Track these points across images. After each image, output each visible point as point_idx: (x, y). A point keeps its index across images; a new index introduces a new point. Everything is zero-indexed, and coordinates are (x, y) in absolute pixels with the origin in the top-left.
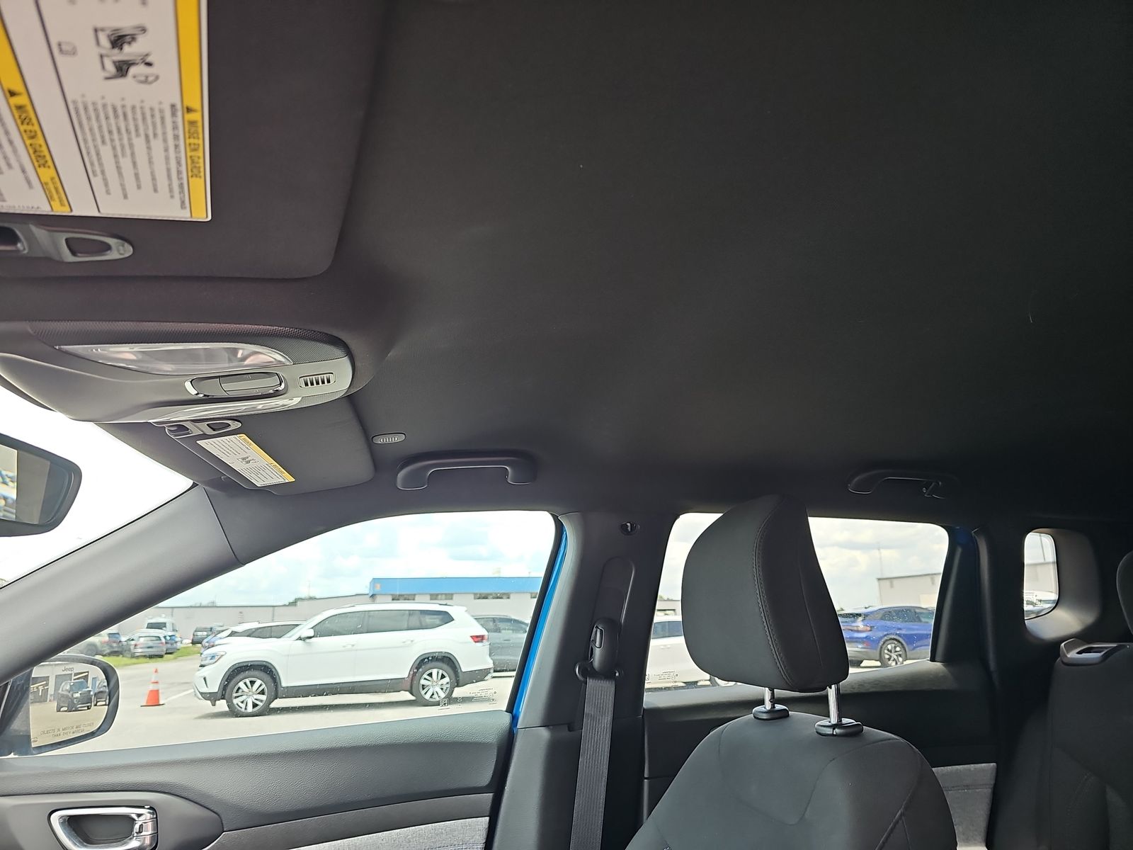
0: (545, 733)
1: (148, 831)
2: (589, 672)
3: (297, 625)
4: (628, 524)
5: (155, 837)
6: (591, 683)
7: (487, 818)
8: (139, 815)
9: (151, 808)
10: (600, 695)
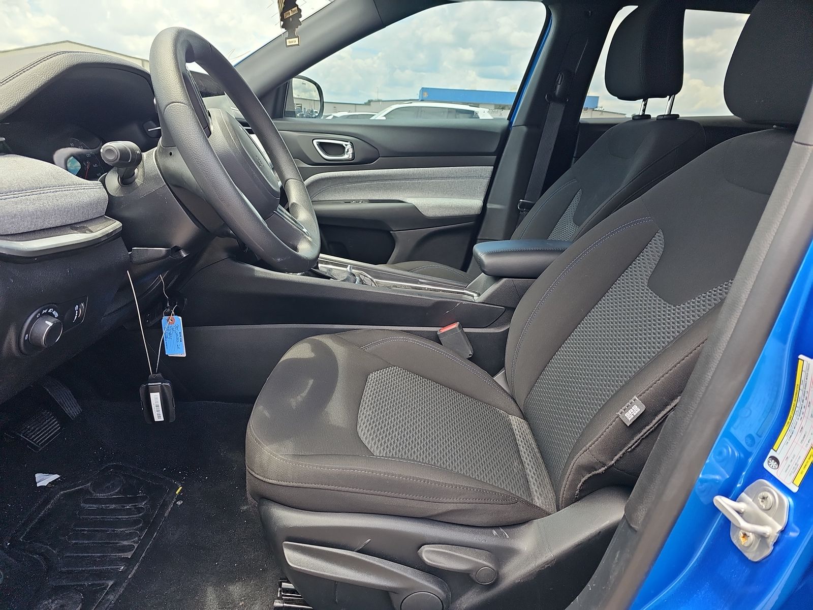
0: (525, 129)
1: (351, 151)
2: (552, 98)
3: (374, 115)
4: (590, 12)
5: (353, 154)
6: (552, 105)
7: (493, 167)
8: (346, 145)
9: (351, 143)
10: (556, 113)
